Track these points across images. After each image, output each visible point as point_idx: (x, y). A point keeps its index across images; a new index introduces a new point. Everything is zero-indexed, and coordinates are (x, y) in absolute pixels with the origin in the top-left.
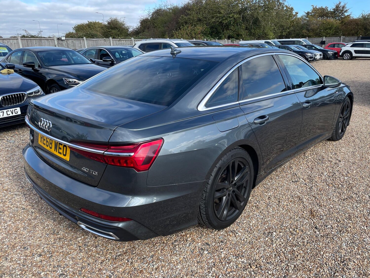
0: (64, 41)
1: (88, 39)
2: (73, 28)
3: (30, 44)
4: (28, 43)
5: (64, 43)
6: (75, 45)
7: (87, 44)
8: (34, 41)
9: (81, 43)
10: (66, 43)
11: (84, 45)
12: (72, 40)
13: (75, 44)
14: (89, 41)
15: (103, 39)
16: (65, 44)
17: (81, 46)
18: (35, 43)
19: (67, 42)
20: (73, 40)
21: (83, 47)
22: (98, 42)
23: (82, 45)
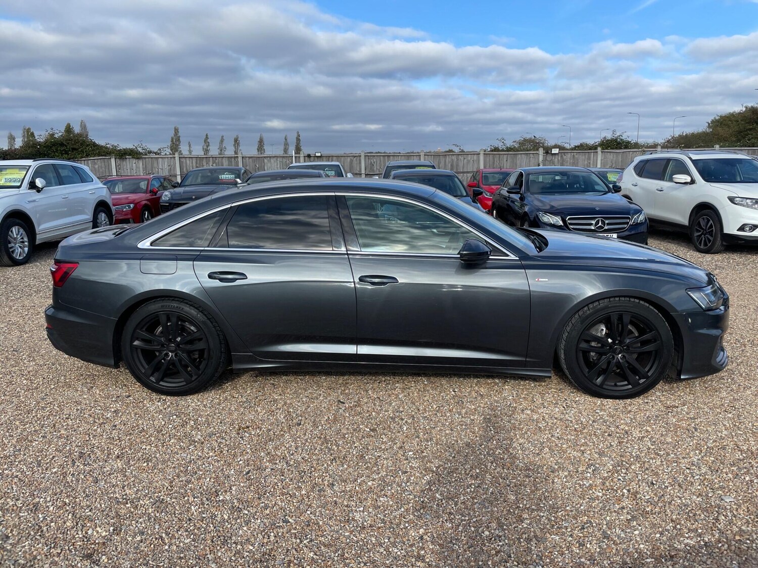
0: (557, 156)
1: (606, 151)
2: (709, 124)
3: (497, 161)
4: (494, 161)
5: (556, 160)
6: (578, 163)
7: (601, 160)
8: (505, 156)
9: (589, 159)
10: (560, 158)
11: (595, 161)
12: (572, 154)
13: (578, 160)
14: (609, 154)
15: (640, 150)
16: (558, 160)
17: (590, 163)
18: (505, 160)
19: (562, 156)
20: (575, 154)
21: (592, 166)
22: (626, 156)
23: (592, 162)
